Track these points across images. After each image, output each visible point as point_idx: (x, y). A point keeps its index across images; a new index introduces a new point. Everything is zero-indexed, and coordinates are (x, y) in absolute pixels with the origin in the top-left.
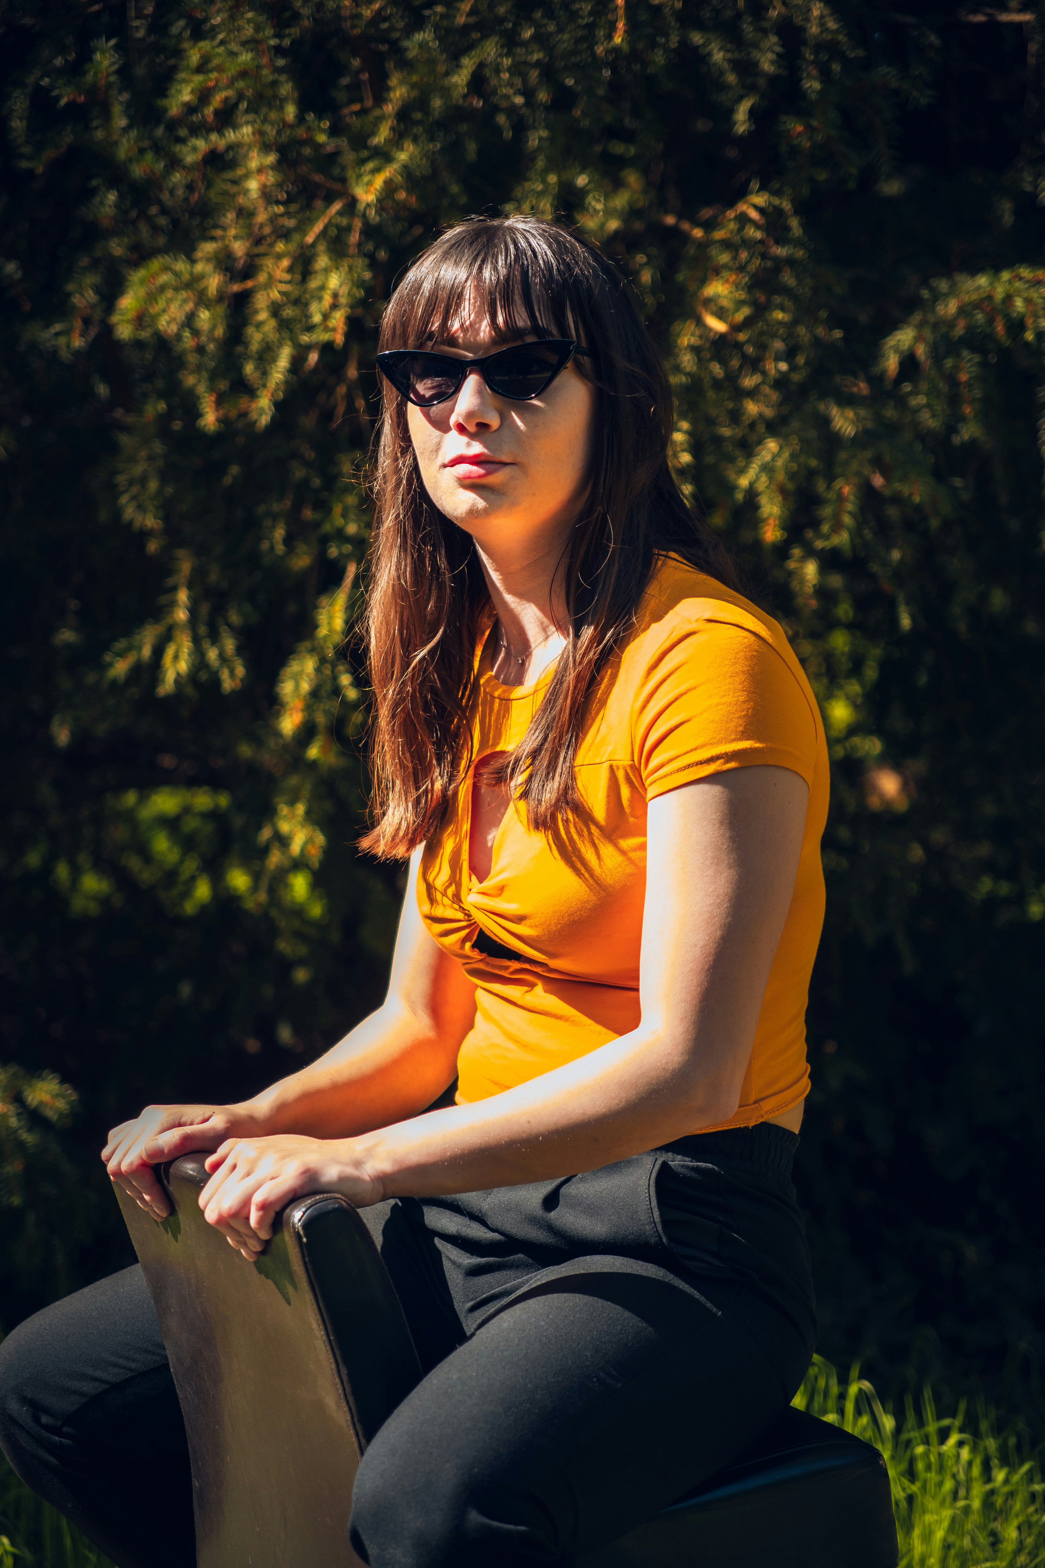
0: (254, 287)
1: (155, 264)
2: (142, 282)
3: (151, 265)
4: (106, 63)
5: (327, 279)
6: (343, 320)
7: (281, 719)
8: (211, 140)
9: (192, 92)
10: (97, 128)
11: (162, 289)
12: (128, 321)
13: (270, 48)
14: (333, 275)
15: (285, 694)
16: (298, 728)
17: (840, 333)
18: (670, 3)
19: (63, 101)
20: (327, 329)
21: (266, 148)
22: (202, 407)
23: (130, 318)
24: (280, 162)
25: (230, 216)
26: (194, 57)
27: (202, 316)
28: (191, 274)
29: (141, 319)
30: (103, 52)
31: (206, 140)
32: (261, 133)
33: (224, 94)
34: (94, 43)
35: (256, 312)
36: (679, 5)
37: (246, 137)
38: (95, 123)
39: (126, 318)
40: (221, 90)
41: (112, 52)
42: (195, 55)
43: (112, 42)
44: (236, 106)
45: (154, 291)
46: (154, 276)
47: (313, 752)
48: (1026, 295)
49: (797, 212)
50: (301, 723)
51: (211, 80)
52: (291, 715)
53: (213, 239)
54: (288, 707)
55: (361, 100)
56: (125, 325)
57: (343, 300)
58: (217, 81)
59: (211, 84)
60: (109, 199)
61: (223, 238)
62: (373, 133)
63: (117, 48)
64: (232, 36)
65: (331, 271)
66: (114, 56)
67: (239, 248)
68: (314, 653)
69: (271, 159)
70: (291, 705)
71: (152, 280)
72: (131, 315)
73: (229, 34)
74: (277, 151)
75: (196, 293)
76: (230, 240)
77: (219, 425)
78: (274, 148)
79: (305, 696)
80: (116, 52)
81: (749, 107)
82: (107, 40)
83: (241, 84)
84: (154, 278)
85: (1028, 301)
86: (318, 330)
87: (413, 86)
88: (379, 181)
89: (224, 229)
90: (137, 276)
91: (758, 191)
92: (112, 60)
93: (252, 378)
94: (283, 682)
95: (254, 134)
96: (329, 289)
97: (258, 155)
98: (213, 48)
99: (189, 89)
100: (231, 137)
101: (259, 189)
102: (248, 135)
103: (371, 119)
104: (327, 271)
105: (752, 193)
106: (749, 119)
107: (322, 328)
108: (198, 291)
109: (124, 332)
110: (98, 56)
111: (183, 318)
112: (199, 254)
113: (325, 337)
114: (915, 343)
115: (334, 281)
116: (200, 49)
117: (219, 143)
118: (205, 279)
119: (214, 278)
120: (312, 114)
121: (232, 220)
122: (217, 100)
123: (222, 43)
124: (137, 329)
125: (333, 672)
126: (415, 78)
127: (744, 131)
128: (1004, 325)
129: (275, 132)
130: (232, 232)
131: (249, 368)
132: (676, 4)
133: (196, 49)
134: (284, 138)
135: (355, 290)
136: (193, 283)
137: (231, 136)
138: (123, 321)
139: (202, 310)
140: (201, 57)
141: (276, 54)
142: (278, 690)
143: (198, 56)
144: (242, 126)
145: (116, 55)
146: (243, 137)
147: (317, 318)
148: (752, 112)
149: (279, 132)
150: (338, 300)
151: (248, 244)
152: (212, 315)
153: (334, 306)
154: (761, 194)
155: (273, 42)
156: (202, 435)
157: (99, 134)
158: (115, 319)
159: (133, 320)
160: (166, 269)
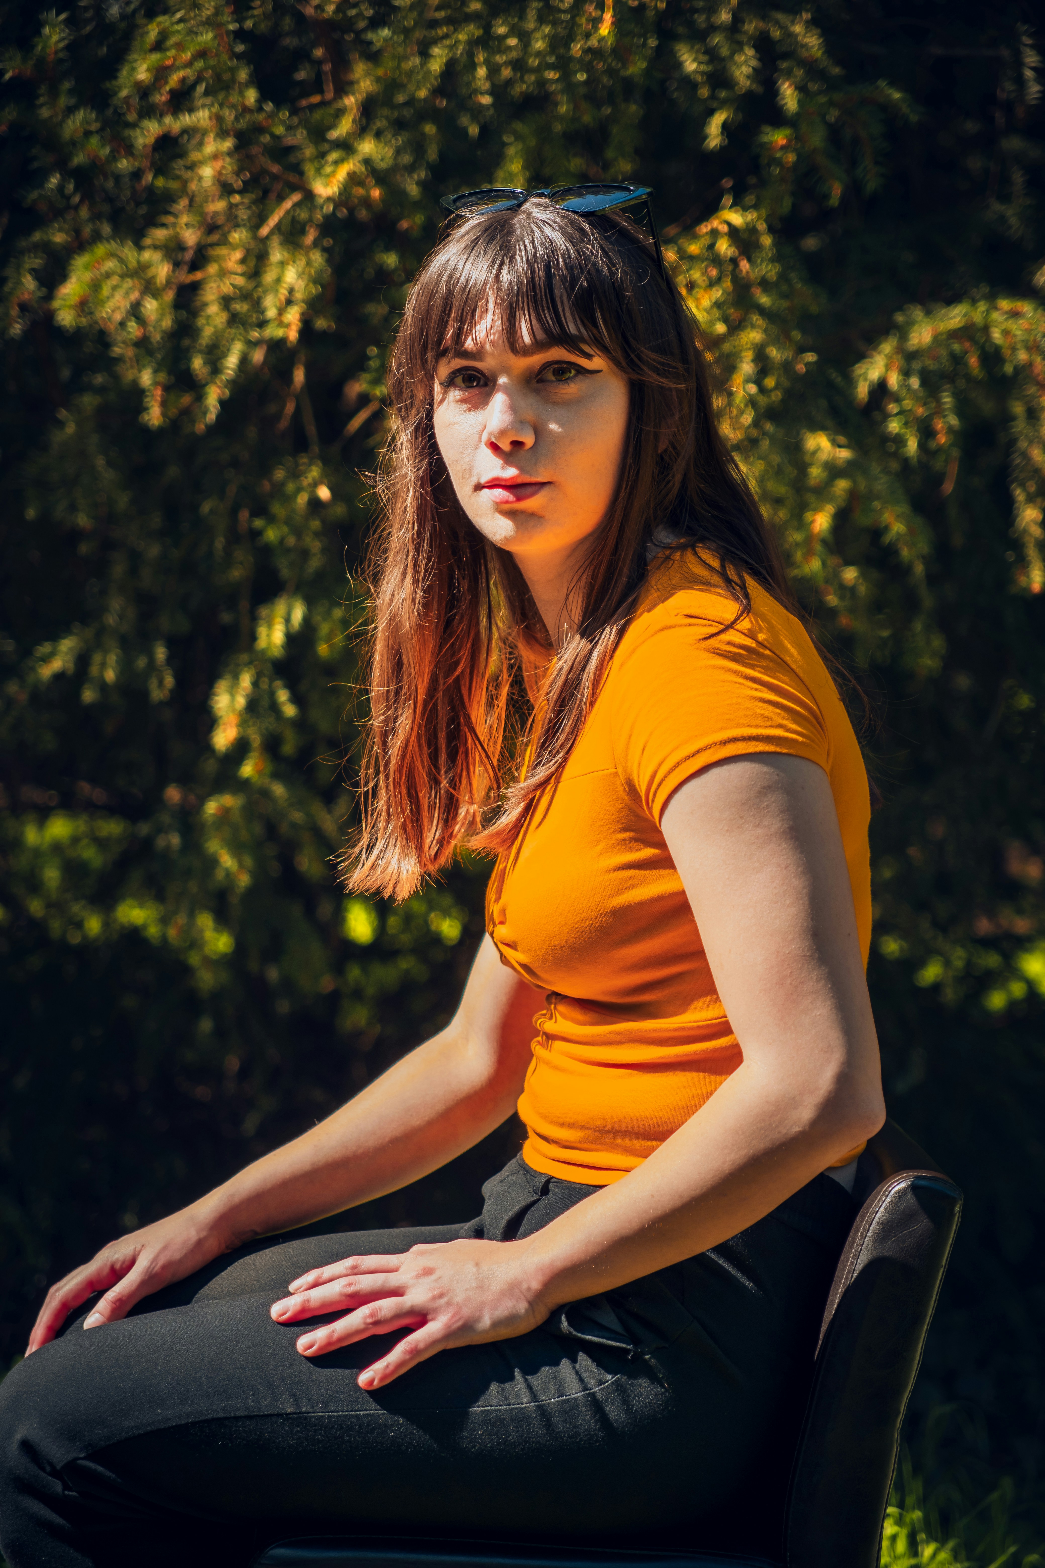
0: (204, 279)
1: (101, 250)
2: (87, 267)
3: (96, 250)
4: (55, 38)
5: (283, 272)
6: (297, 316)
7: (214, 733)
8: (165, 123)
9: (148, 70)
10: (42, 105)
11: (108, 275)
12: (70, 307)
13: (228, 32)
14: (290, 267)
15: (219, 708)
16: (232, 744)
17: (812, 356)
18: (653, 4)
19: (8, 76)
20: (281, 324)
21: (222, 134)
22: (146, 400)
23: (72, 303)
24: (237, 148)
25: (183, 203)
26: (153, 32)
27: (148, 306)
28: (138, 262)
29: (83, 306)
30: (53, 26)
31: (160, 122)
32: (218, 119)
33: (181, 74)
34: (43, 16)
35: (206, 304)
36: (662, 6)
37: (202, 121)
38: (42, 100)
39: (68, 303)
40: (179, 68)
41: (63, 26)
42: (153, 30)
43: (63, 17)
44: (193, 87)
45: (99, 277)
46: (99, 262)
47: (247, 770)
48: (1004, 327)
49: (771, 230)
50: (236, 739)
51: (169, 58)
52: (225, 731)
53: (164, 225)
54: (221, 722)
55: (321, 92)
56: (67, 309)
57: (299, 296)
58: (175, 59)
59: (169, 62)
60: (51, 182)
61: (174, 225)
62: (333, 126)
63: (68, 22)
64: (192, 14)
65: (288, 264)
66: (64, 31)
67: (191, 237)
68: (251, 666)
69: (228, 144)
70: (225, 719)
71: (97, 265)
72: (74, 300)
73: (189, 12)
74: (235, 136)
75: (142, 281)
76: (181, 228)
77: (164, 421)
78: (232, 133)
79: (240, 711)
80: (66, 26)
81: (722, 122)
82: (58, 15)
83: (200, 64)
84: (99, 263)
85: (1006, 333)
86: (272, 325)
87: (378, 80)
88: (342, 174)
89: (176, 216)
90: (80, 262)
91: (731, 207)
92: (62, 35)
93: (200, 373)
94: (217, 696)
95: (210, 118)
96: (285, 283)
97: (215, 140)
98: (173, 24)
99: (145, 66)
100: (185, 120)
101: (214, 177)
102: (204, 119)
103: (332, 111)
104: (282, 264)
105: (723, 208)
106: (722, 133)
107: (276, 323)
108: (145, 280)
109: (66, 318)
110: (47, 30)
111: (128, 307)
112: (148, 241)
113: (280, 333)
114: (887, 371)
115: (291, 276)
116: (159, 24)
117: (173, 126)
118: (152, 268)
119: (163, 268)
120: (271, 104)
121: (184, 207)
122: (174, 79)
123: (181, 20)
124: (79, 316)
125: (270, 686)
126: (380, 72)
127: (717, 145)
128: (979, 357)
129: (232, 117)
130: (184, 219)
131: (197, 363)
132: (659, 4)
133: (155, 24)
134: (243, 124)
135: (311, 285)
136: (140, 271)
137: (187, 120)
138: (65, 306)
139: (149, 299)
140: (159, 33)
141: (235, 38)
142: (212, 703)
143: (156, 31)
144: (199, 109)
145: (67, 30)
146: (198, 121)
147: (271, 313)
148: (725, 126)
149: (237, 118)
150: (293, 295)
151: (199, 233)
152: (161, 304)
153: (289, 302)
154: (733, 209)
155: (231, 27)
156: (145, 430)
157: (45, 113)
158: (56, 304)
159: (76, 306)
160: (112, 255)
